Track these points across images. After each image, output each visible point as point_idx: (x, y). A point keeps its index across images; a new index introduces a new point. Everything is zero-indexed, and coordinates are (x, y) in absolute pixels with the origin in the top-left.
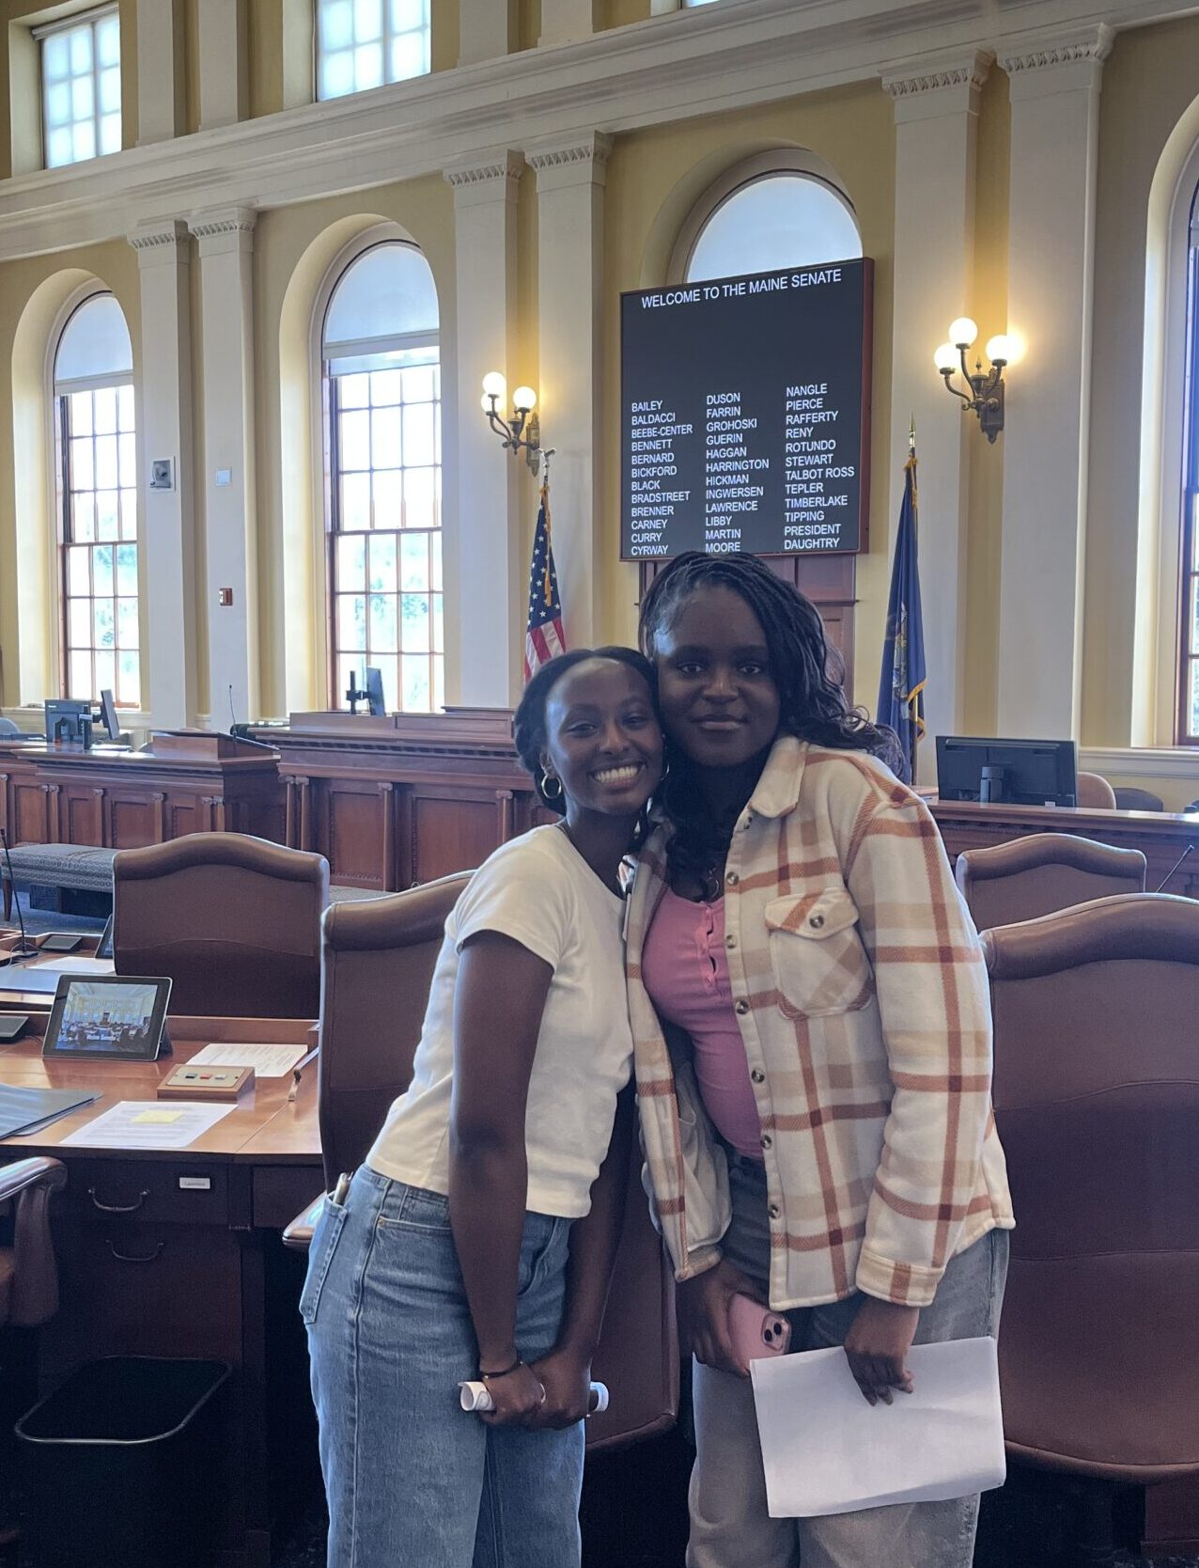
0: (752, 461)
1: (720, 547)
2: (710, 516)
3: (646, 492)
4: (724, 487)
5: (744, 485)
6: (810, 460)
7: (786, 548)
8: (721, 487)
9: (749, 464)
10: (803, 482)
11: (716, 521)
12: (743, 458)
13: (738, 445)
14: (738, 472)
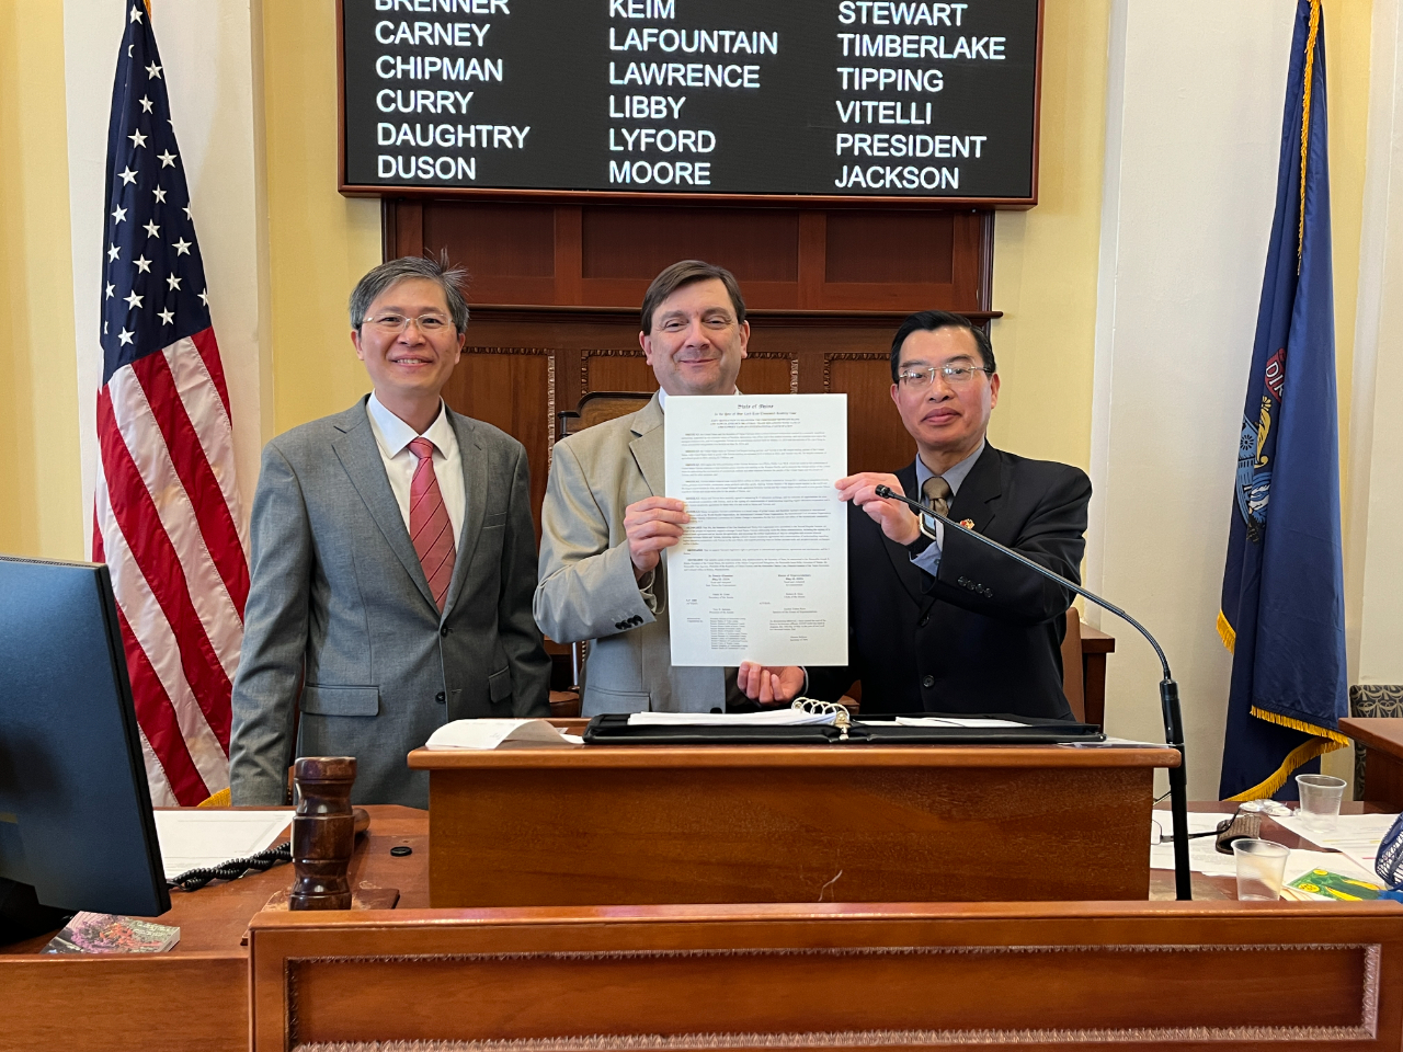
1: (653, 173)
2: (621, 93)
11: (636, 106)
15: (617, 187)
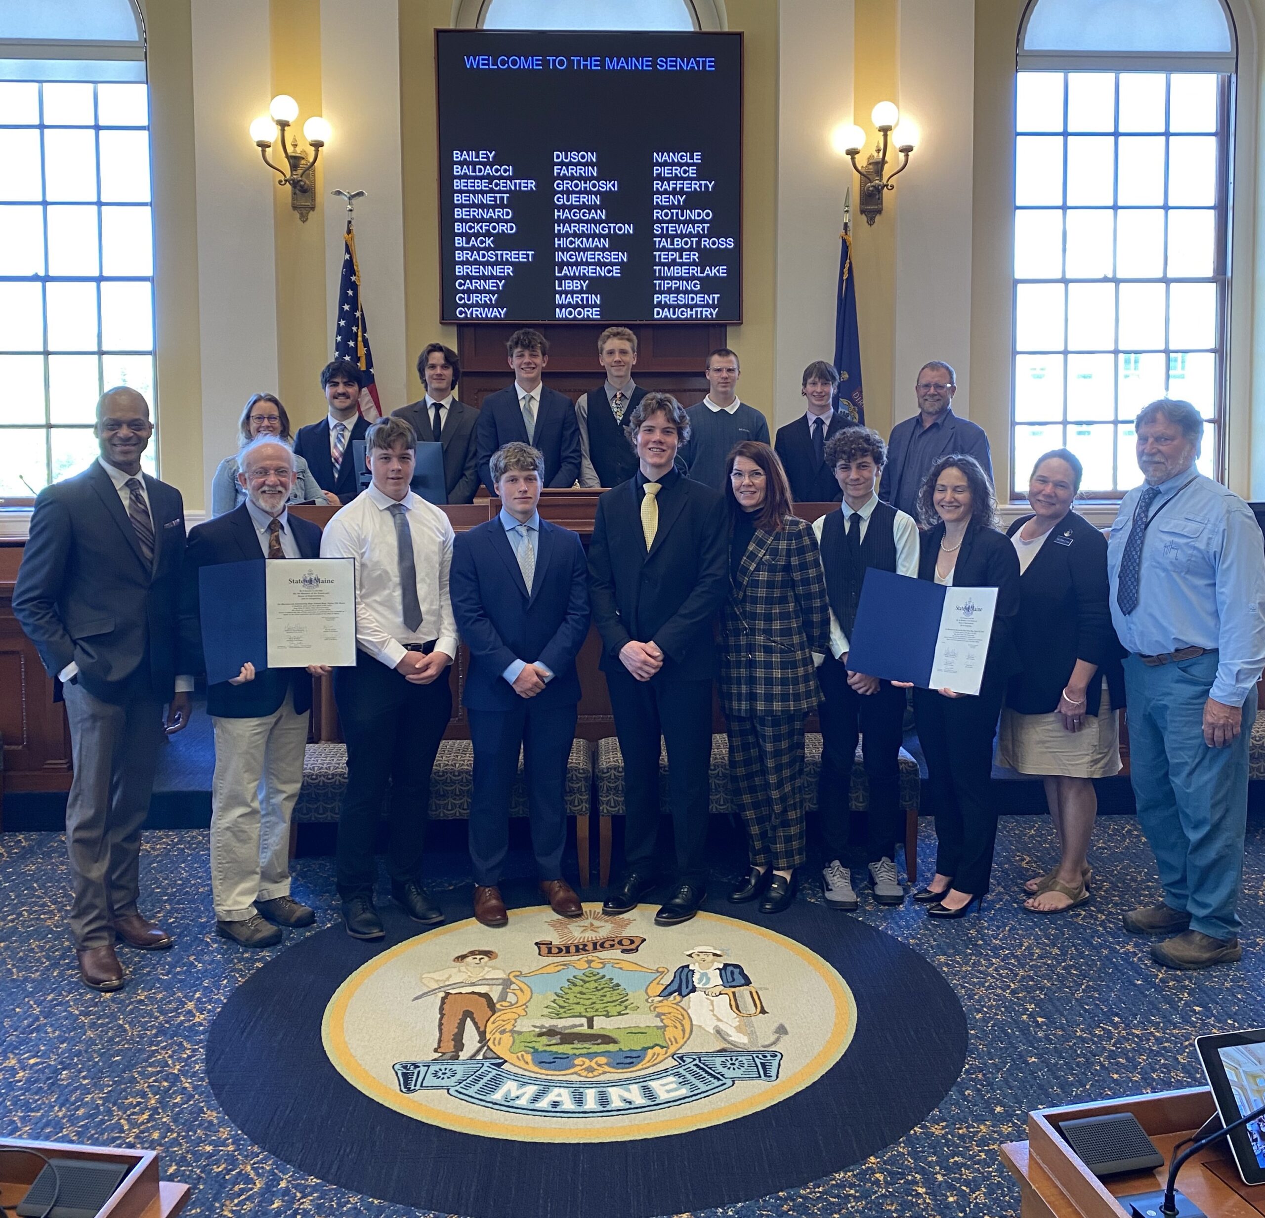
0: (612, 225)
1: (575, 313)
2: (560, 279)
3: (472, 249)
4: (579, 250)
5: (604, 250)
6: (682, 229)
7: (656, 316)
8: (574, 250)
9: (609, 228)
10: (675, 250)
11: (568, 285)
12: (601, 221)
13: (595, 207)
14: (594, 236)
15: (559, 319)
